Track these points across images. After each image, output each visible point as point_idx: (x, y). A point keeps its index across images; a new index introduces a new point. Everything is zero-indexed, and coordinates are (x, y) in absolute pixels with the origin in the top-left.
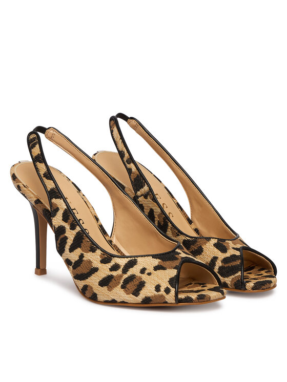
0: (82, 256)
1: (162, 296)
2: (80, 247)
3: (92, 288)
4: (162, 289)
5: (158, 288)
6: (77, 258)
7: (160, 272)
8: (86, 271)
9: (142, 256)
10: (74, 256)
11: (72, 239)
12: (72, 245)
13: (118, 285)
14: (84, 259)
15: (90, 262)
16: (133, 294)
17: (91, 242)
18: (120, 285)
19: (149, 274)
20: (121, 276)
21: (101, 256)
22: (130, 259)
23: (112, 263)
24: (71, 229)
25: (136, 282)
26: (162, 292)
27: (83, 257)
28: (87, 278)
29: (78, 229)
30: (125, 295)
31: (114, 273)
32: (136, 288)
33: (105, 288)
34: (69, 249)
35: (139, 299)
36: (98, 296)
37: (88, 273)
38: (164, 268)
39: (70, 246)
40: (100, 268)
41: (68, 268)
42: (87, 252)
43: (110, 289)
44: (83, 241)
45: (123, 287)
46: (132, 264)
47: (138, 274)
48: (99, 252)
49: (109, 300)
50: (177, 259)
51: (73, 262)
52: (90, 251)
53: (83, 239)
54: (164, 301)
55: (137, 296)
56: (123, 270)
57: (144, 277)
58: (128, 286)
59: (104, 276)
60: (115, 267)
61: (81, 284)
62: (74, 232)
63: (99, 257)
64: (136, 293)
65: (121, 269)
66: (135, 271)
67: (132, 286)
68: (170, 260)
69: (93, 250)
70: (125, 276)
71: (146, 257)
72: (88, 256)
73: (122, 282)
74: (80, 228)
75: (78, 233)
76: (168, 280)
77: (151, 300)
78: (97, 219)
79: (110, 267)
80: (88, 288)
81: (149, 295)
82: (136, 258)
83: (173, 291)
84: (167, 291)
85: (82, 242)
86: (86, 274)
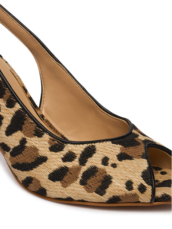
0: (23, 141)
1: (135, 195)
2: (21, 130)
3: (39, 182)
4: (135, 187)
5: (129, 185)
6: (17, 144)
7: (126, 163)
8: (29, 161)
9: (100, 141)
10: (13, 141)
11: (10, 119)
12: (9, 126)
13: (76, 180)
14: (27, 145)
15: (35, 149)
16: (97, 192)
17: (36, 123)
18: (78, 181)
19: (114, 166)
20: (79, 169)
21: (49, 143)
22: (86, 145)
23: (65, 151)
24: (7, 106)
25: (99, 177)
26: (135, 190)
27: (26, 142)
28: (32, 169)
29: (18, 107)
30: (86, 193)
31: (69, 165)
32: (100, 184)
33: (58, 183)
34: (6, 132)
35: (105, 198)
36: (47, 192)
37: (32, 163)
38: (130, 158)
39: (7, 128)
40: (49, 157)
41: (4, 154)
42: (31, 137)
43: (65, 185)
44: (25, 122)
45: (83, 183)
46: (89, 152)
47: (100, 166)
48: (46, 137)
49: (63, 197)
50: (138, 144)
51: (12, 147)
52: (35, 135)
53: (25, 120)
54: (137, 201)
55: (102, 195)
56: (79, 160)
57: (109, 170)
58: (89, 182)
59: (55, 167)
60: (69, 157)
61: (23, 175)
62: (13, 111)
63: (47, 143)
64: (101, 191)
65: (77, 160)
66: (95, 161)
67: (94, 181)
68: (133, 146)
69: (39, 134)
70: (84, 169)
71: (105, 143)
72: (32, 142)
73: (80, 176)
74: (21, 106)
75: (18, 113)
77: (120, 200)
78: (26, 91)
79: (62, 156)
80: (33, 182)
81: (118, 193)
82: (93, 144)
83: (149, 188)
84: (142, 189)
85: (23, 124)
86: (29, 164)
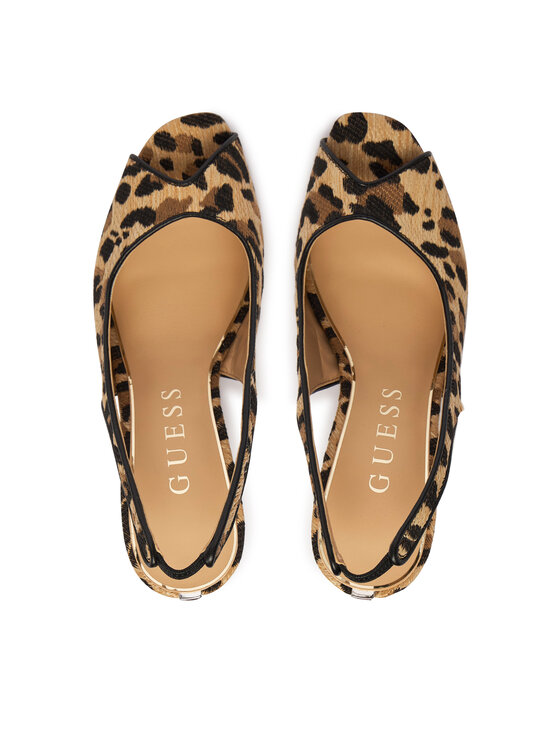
7: (417, 200)
19: (428, 212)
22: (428, 256)
38: (407, 198)
46: (429, 247)
47: (437, 230)
57: (437, 216)
66: (436, 238)
76: (424, 174)
82: (420, 249)
